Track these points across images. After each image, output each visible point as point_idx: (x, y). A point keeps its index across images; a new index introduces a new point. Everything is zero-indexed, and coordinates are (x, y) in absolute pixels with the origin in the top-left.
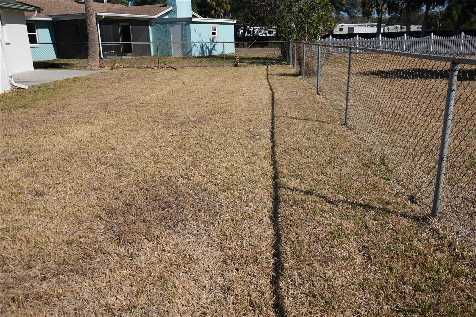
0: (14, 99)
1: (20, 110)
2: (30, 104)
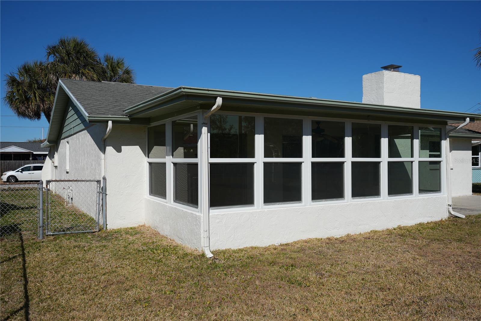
0: (451, 230)
1: (455, 244)
2: (466, 238)
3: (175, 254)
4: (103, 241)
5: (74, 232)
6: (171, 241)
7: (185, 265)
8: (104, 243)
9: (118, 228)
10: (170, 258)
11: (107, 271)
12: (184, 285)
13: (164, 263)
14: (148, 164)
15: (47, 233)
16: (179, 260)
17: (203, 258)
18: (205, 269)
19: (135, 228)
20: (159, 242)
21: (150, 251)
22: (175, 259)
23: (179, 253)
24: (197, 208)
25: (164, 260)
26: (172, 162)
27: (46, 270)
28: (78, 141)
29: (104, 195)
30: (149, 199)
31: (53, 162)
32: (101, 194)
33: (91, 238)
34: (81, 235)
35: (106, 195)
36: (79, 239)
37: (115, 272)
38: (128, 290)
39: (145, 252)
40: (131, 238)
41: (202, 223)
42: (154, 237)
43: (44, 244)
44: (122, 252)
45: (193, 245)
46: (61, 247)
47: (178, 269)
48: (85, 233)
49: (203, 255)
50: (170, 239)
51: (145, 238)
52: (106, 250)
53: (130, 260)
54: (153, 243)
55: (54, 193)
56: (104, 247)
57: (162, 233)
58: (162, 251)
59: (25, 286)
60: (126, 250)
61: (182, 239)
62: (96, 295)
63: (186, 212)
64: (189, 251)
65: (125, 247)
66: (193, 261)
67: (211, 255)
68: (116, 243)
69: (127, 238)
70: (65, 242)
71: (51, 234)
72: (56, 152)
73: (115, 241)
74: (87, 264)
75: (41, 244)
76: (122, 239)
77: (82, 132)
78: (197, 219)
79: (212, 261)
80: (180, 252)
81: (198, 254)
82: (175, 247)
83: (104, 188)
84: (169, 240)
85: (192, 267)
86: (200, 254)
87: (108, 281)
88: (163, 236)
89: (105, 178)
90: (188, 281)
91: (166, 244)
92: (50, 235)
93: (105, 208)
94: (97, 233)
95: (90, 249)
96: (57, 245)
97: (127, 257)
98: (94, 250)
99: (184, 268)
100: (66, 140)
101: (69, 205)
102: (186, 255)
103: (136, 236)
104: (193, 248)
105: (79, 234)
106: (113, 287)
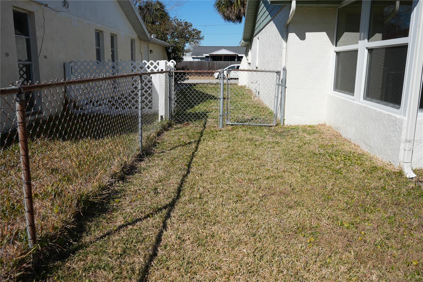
3: (359, 165)
4: (278, 137)
5: (251, 124)
6: (355, 147)
7: (374, 184)
8: (278, 139)
9: (295, 125)
10: (352, 169)
11: (272, 175)
12: (372, 216)
13: (344, 176)
14: (335, 53)
15: (227, 123)
16: (364, 175)
17: (400, 176)
18: (404, 195)
19: (314, 126)
20: (339, 146)
21: (327, 155)
22: (359, 172)
23: (366, 165)
24: (399, 108)
25: (344, 171)
26: (366, 48)
27: (211, 162)
28: (265, 35)
29: (283, 87)
30: (333, 95)
31: (247, 60)
32: (280, 86)
33: (267, 132)
34: (258, 128)
35: (286, 87)
36: (254, 132)
37: (282, 177)
38: (291, 207)
39: (322, 156)
40: (308, 137)
41: (403, 129)
42: (335, 140)
43: (221, 132)
44: (295, 153)
45: (386, 156)
46: (234, 138)
47: (363, 188)
48: (262, 126)
49: (400, 174)
50: (355, 145)
51: (323, 139)
52: (278, 148)
53: (302, 164)
54: (333, 146)
55: (247, 87)
56: (277, 144)
57: (344, 136)
58: (342, 158)
59: (185, 176)
60: (299, 151)
61: (370, 147)
62: (251, 207)
63: (380, 112)
64: (379, 164)
65: (300, 147)
66: (385, 179)
67: (414, 175)
68: (290, 141)
69: (303, 136)
70: (241, 133)
71: (230, 123)
72: (250, 50)
73: (290, 138)
74: (253, 162)
75: (219, 132)
76: (297, 137)
77: (269, 24)
78: (397, 124)
79: (415, 185)
80: (367, 163)
81: (393, 170)
82: (359, 155)
83: (284, 80)
84: (353, 145)
85: (383, 189)
86: (395, 171)
87: (269, 189)
88: (345, 140)
89: (285, 69)
90: (378, 211)
91: (349, 149)
92: (229, 125)
93: (284, 102)
94: (273, 128)
95: (262, 144)
96: (232, 135)
97: (300, 159)
98: (265, 145)
99: (372, 189)
100: (257, 36)
101: (256, 98)
102: (375, 168)
103: (314, 136)
104: (386, 161)
105: (256, 126)
106: (274, 198)
